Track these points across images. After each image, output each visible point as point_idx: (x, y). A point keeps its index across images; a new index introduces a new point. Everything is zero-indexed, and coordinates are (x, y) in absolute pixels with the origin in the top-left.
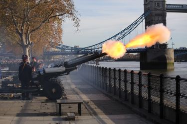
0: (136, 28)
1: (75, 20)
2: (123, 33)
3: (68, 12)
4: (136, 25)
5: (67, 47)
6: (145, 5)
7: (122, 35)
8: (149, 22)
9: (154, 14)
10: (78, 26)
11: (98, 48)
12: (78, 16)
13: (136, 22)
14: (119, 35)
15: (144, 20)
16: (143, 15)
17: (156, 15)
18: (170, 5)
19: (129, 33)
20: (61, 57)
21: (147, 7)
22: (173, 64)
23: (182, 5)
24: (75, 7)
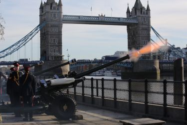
0: (31, 39)
4: (32, 36)
6: (41, 16)
7: (17, 47)
8: (45, 33)
9: (50, 25)
13: (31, 33)
15: (39, 32)
16: (38, 26)
17: (51, 26)
18: (66, 16)
19: (24, 45)
21: (43, 18)
23: (79, 16)
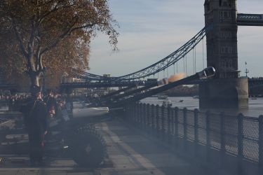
0: (193, 48)
1: (111, 34)
2: (175, 56)
3: (99, 22)
4: (194, 44)
5: (95, 76)
6: (206, 15)
7: (173, 59)
8: (212, 39)
9: (220, 28)
10: (115, 42)
11: (139, 78)
12: (116, 28)
13: (194, 40)
14: (169, 59)
16: (203, 30)
17: (222, 29)
18: (242, 14)
19: (183, 56)
20: (85, 91)
21: (210, 18)
22: (247, 100)
24: (110, 13)
